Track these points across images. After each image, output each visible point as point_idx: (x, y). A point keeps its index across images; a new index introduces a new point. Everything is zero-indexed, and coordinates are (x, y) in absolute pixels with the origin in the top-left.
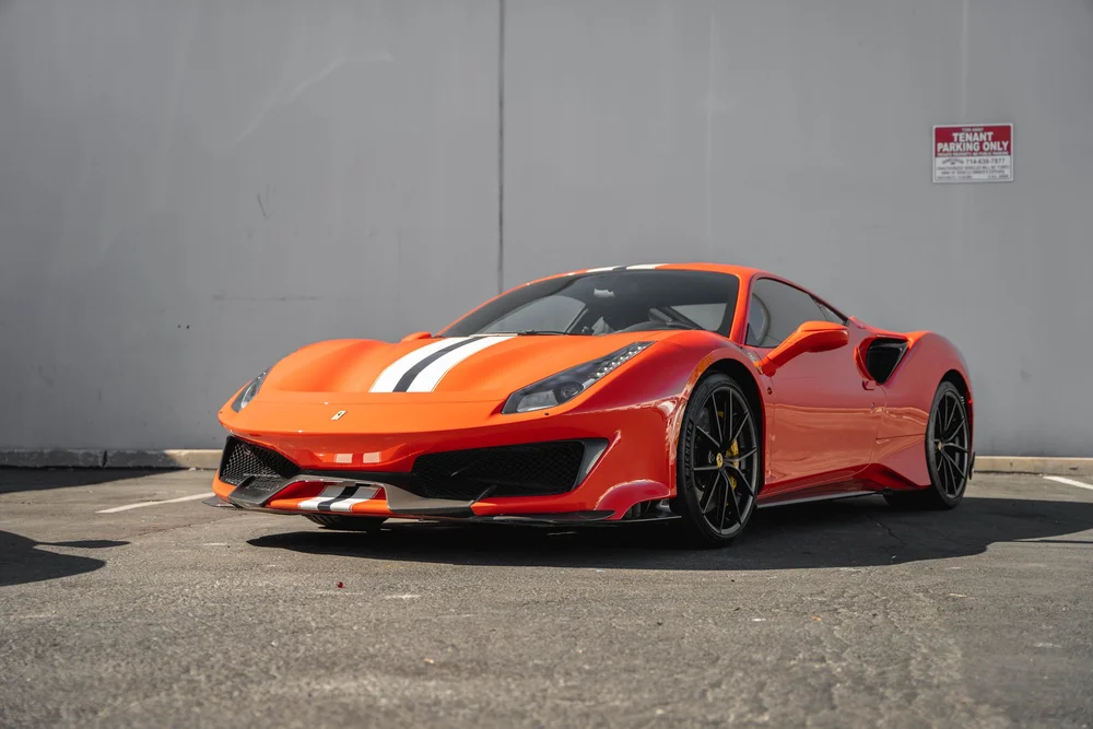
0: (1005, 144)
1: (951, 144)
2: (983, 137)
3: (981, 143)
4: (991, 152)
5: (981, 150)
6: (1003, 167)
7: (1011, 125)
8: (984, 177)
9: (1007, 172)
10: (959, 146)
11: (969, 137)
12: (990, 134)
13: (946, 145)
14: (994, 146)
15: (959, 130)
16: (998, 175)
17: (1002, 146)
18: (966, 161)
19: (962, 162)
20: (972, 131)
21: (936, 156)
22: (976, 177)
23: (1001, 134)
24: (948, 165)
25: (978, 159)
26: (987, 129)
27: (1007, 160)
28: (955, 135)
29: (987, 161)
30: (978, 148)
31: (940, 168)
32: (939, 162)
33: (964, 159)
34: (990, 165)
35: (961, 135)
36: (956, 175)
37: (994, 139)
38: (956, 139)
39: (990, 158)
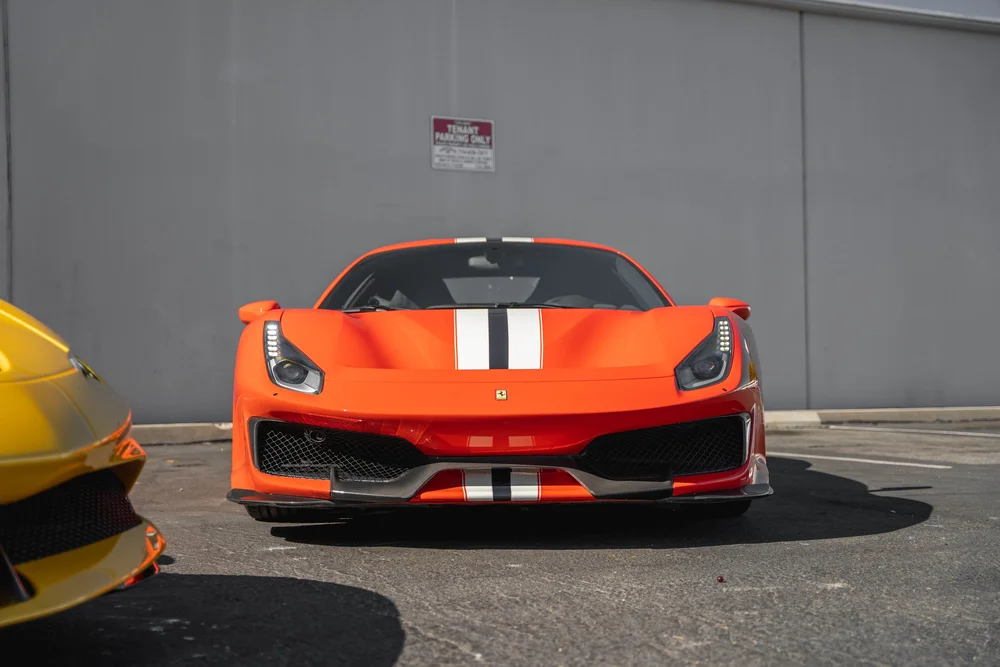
0: (488, 138)
1: (447, 134)
2: (471, 130)
3: (470, 136)
4: (478, 145)
5: (470, 142)
6: (487, 159)
7: (492, 122)
8: (472, 166)
9: (490, 164)
10: (452, 137)
11: (460, 129)
12: (476, 128)
13: (442, 134)
14: (480, 139)
15: (452, 122)
16: (482, 165)
17: (485, 140)
18: (458, 151)
19: (455, 151)
20: (462, 124)
21: (435, 143)
22: (467, 166)
23: (485, 129)
24: (444, 153)
25: (467, 149)
26: (474, 124)
27: (490, 153)
28: (449, 126)
29: (474, 153)
30: (467, 141)
31: (438, 156)
32: (437, 149)
33: (457, 149)
34: (476, 156)
35: (454, 127)
36: (451, 163)
37: (480, 133)
38: (450, 130)
39: (476, 150)
